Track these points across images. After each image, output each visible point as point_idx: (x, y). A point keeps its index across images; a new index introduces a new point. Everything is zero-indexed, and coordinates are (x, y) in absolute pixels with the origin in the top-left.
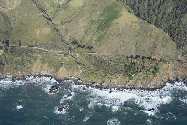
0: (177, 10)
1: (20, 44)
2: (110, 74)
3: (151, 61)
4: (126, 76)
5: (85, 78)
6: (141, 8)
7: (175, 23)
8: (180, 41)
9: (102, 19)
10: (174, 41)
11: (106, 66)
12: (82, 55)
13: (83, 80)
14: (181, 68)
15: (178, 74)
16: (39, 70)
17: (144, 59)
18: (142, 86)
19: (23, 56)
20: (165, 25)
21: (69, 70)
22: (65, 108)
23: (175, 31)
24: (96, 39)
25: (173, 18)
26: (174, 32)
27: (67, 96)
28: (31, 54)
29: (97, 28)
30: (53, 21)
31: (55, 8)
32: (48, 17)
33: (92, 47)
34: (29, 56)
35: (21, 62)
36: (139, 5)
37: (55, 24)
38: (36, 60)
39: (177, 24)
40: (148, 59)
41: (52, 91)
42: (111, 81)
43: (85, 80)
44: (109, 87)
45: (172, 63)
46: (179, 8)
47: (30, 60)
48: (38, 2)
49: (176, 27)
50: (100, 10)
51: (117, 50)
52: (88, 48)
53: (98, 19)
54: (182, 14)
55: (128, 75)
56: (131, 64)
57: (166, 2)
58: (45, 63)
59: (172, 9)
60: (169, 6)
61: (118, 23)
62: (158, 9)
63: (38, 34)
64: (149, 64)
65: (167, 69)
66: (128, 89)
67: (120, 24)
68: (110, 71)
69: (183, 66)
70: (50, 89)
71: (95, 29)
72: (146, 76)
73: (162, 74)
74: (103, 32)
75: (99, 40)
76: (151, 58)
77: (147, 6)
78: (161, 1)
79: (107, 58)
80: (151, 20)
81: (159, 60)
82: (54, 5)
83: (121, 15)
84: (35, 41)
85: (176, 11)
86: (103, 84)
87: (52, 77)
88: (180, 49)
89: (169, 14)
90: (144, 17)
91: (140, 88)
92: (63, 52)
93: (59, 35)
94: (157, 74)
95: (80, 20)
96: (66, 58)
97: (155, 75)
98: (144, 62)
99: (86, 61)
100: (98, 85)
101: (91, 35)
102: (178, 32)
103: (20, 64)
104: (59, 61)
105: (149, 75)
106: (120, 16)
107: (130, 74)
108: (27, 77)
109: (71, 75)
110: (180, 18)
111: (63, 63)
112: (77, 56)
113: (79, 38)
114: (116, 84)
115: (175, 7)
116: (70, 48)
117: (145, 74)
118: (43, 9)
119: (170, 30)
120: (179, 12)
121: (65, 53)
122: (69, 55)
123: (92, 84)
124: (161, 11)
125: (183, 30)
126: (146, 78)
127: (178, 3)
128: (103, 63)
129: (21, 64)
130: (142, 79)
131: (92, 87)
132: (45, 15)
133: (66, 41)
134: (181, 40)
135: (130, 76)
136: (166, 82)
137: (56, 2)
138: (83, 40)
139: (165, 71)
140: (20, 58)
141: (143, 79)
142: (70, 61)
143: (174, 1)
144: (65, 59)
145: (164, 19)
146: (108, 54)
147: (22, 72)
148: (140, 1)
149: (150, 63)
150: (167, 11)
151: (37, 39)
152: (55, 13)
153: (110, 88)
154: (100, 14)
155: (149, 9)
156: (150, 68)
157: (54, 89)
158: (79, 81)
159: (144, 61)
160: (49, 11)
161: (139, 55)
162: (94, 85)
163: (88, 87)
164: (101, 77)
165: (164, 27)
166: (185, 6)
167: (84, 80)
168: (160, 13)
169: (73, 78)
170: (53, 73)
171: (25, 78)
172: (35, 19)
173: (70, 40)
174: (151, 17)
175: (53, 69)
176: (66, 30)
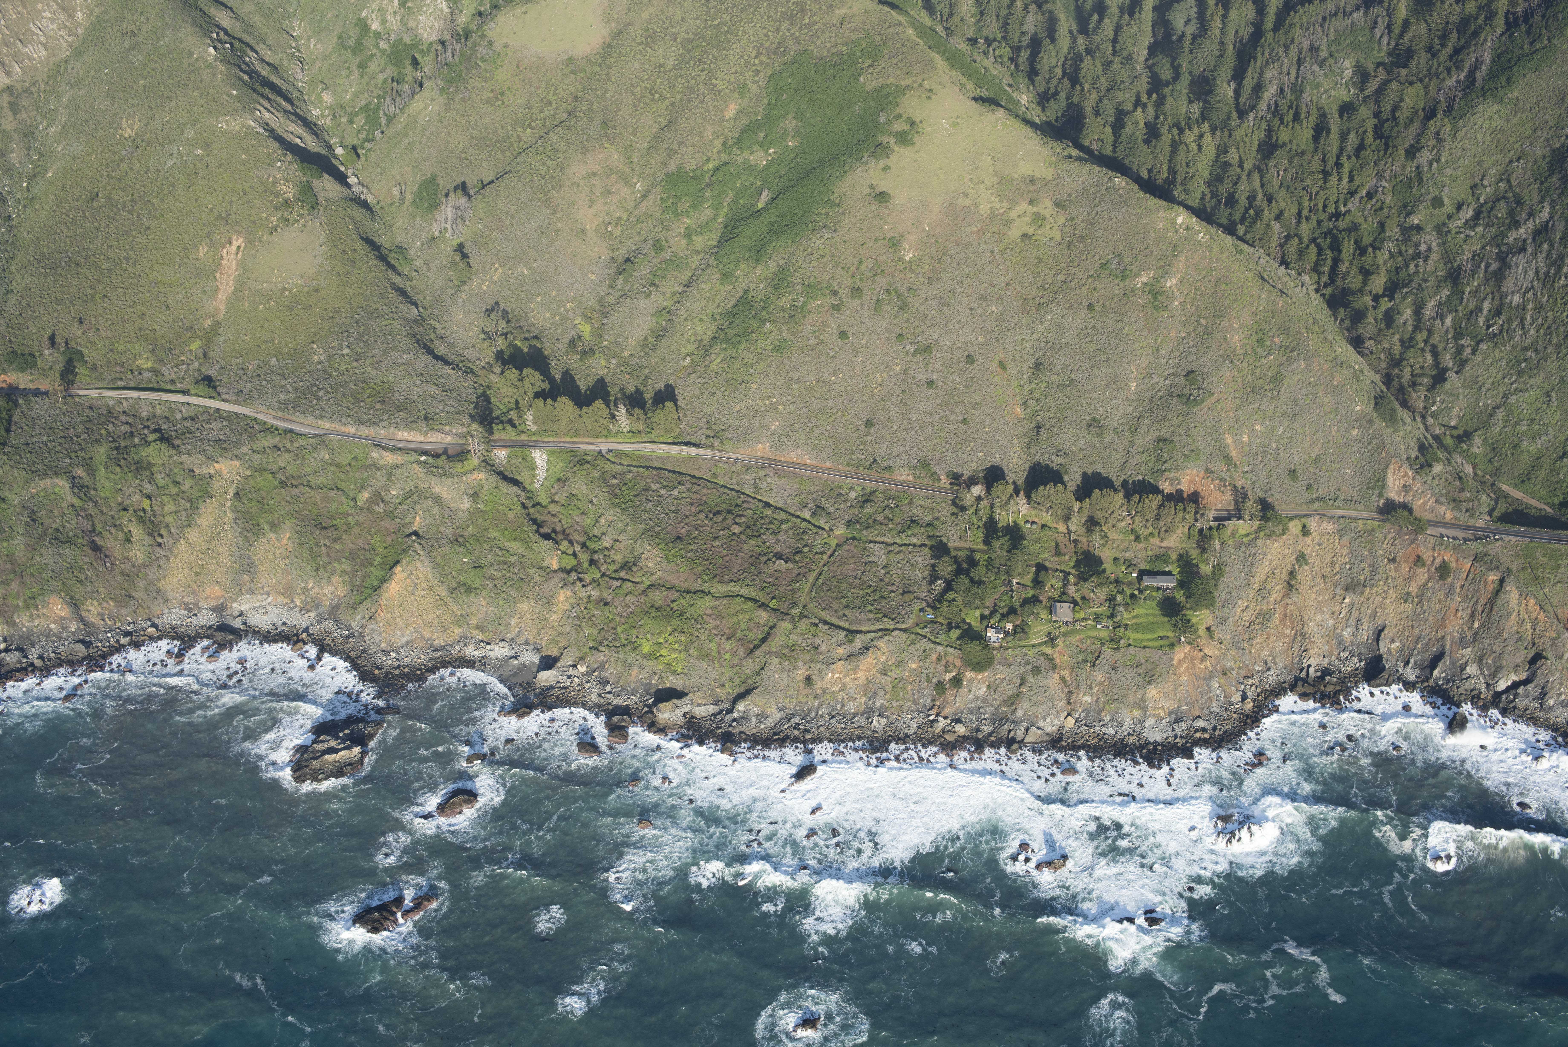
0: (1394, 85)
1: (68, 374)
2: (803, 624)
3: (1150, 514)
4: (943, 637)
5: (600, 658)
6: (1089, 68)
7: (1370, 196)
8: (1407, 344)
9: (760, 158)
10: (1357, 343)
11: (779, 556)
12: (581, 461)
13: (582, 669)
14: (1405, 568)
15: (1379, 621)
16: (218, 591)
17: (1097, 492)
18: (1070, 722)
19: (91, 472)
20: (1290, 213)
21: (469, 590)
22: (418, 904)
23: (1368, 259)
24: (705, 330)
25: (1361, 148)
26: (1366, 273)
27: (442, 808)
28: (154, 453)
29: (711, 238)
30: (352, 180)
31: (373, 67)
32: (312, 145)
33: (667, 395)
34: (141, 468)
35: (71, 525)
36: (1081, 46)
37: (371, 199)
38: (194, 505)
39: (1388, 199)
40: (1128, 497)
41: (316, 764)
42: (808, 680)
43: (601, 668)
44: (796, 726)
45: (1329, 526)
46: (1413, 64)
47: (146, 504)
48: (238, 17)
49: (1382, 225)
50: (741, 89)
51: (869, 423)
52: (635, 401)
53: (725, 157)
54: (1430, 114)
55: (955, 634)
56: (987, 541)
57: (1304, 15)
58: (274, 527)
59: (1348, 73)
60: (1324, 54)
61: (882, 197)
62: (1238, 76)
63: (226, 285)
64: (1137, 539)
65: (1291, 583)
66: (949, 747)
67: (899, 200)
68: (802, 601)
69: (1427, 556)
70: (301, 749)
71: (699, 241)
72: (1104, 634)
73: (1247, 617)
74: (760, 268)
75: (727, 340)
76: (1156, 490)
77: (1153, 50)
78: (1261, 11)
79: (790, 486)
80: (1172, 171)
81: (1224, 500)
82: (369, 42)
83: (913, 124)
84: (195, 346)
85: (1380, 91)
86: (741, 707)
87: (322, 650)
88: (1405, 415)
89: (1323, 116)
90: (1114, 147)
91: (1056, 742)
92: (421, 438)
93: (402, 292)
94: (1202, 618)
95: (577, 169)
96: (444, 489)
97: (1186, 626)
98: (1092, 523)
99: (611, 515)
100: (704, 710)
101: (659, 299)
102: (1397, 270)
103: (59, 539)
104: (390, 515)
105: (1138, 628)
106: (904, 139)
107: (976, 624)
108: (118, 649)
109: (481, 628)
110: (1412, 153)
111: (415, 527)
112: (541, 473)
113: (564, 318)
114: (851, 707)
115: (1382, 55)
116: (484, 399)
117: (1097, 618)
118: (274, 79)
119: (1329, 255)
120: (1408, 103)
121: (439, 448)
122: (474, 462)
123: (655, 704)
124: (1258, 88)
125: (1435, 257)
126: (1107, 652)
127: (1406, 24)
128: (753, 530)
129: (69, 542)
130: (1075, 667)
131: (653, 727)
132: (293, 127)
133: (451, 345)
134: (1421, 336)
135: (971, 636)
136: (1278, 691)
137: (384, 22)
138: (598, 335)
139: (1274, 596)
140: (62, 485)
141: (1079, 665)
142: (475, 513)
143: (1375, 10)
144: (437, 499)
145: (1281, 159)
146: (793, 457)
147: (75, 604)
148: (1088, 6)
149: (1143, 532)
150: (1305, 96)
151: (214, 331)
152: (371, 113)
153: (805, 742)
154: (744, 121)
155: (1166, 74)
156: (1142, 573)
157: (333, 743)
158: (546, 677)
159: (1099, 515)
160: (327, 97)
161: (1055, 461)
162: (667, 713)
163: (617, 731)
164: (727, 646)
165: (1276, 227)
166: (1457, 51)
167: (589, 673)
168: (1253, 108)
169: (499, 651)
170: (333, 613)
171: (104, 657)
172: (199, 158)
173: (488, 336)
174: (1175, 146)
175: (336, 579)
176: (457, 257)
